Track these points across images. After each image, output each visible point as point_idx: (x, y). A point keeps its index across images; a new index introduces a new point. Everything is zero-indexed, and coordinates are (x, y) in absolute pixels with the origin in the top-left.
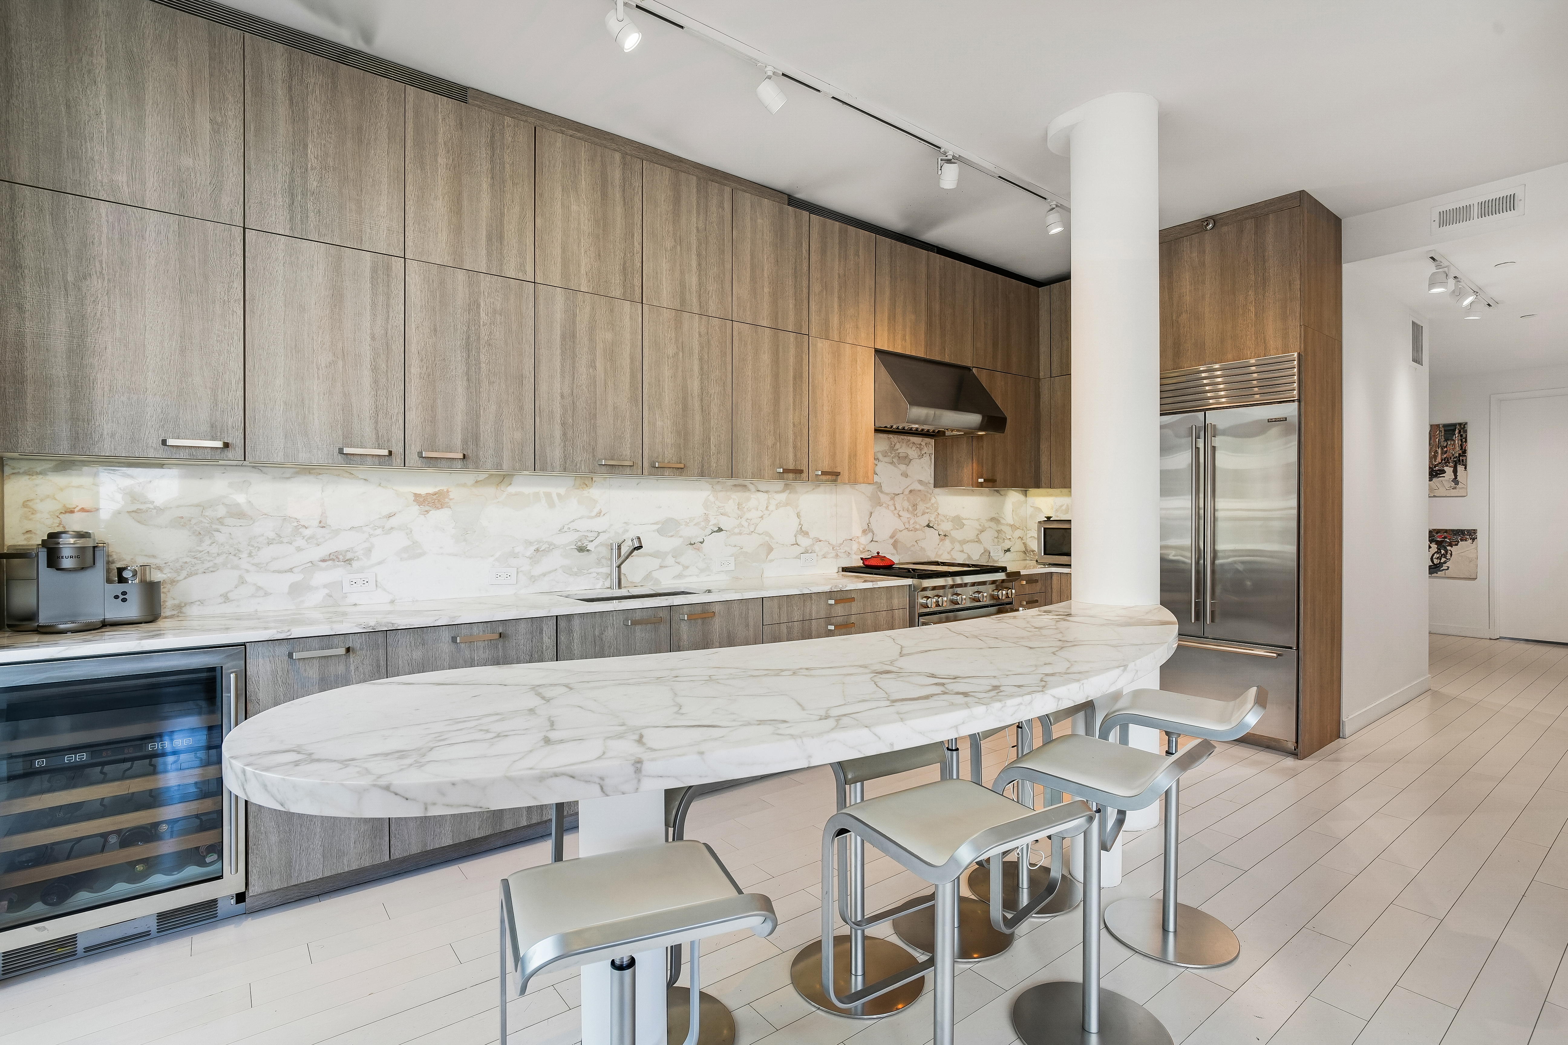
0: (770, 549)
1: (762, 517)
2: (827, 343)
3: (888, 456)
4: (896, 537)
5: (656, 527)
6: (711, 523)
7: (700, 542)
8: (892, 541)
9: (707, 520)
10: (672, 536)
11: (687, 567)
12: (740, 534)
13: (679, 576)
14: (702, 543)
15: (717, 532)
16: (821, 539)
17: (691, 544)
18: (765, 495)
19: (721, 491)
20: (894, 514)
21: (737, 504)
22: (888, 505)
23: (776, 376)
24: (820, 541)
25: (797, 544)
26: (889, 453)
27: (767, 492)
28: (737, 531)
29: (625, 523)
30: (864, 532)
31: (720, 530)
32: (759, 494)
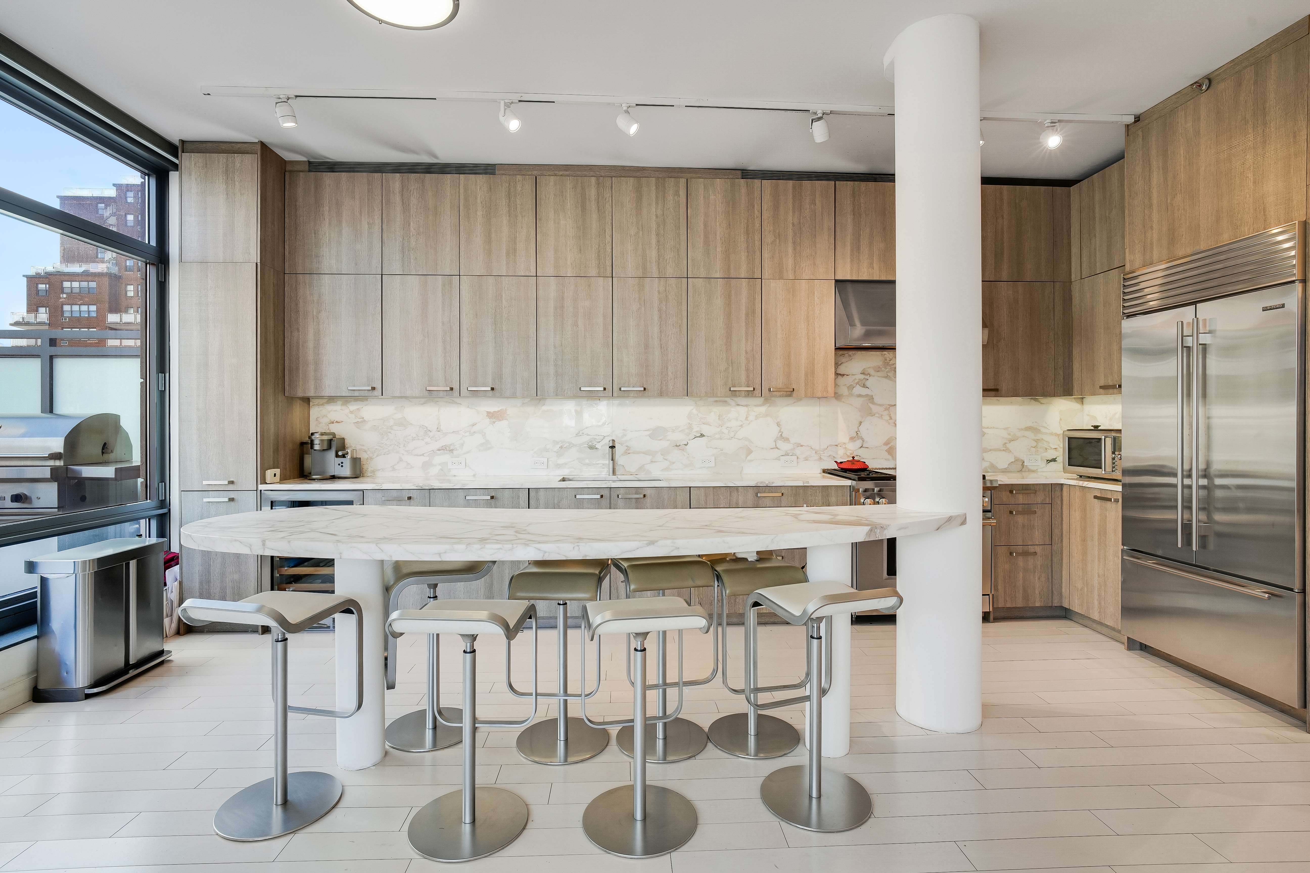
0: (749, 452)
1: (741, 426)
2: (780, 283)
3: (882, 371)
4: (892, 444)
5: (648, 433)
6: (694, 430)
7: (685, 445)
8: (887, 448)
9: (690, 427)
10: (660, 440)
11: (673, 463)
12: (721, 439)
13: (667, 469)
14: (686, 445)
15: (699, 437)
16: (802, 444)
17: (676, 446)
18: (745, 409)
19: (703, 406)
20: (889, 423)
21: (718, 416)
22: (882, 415)
23: (728, 315)
24: (802, 446)
25: (777, 448)
26: (883, 369)
27: (746, 406)
28: (718, 436)
29: (624, 430)
30: (852, 439)
31: (702, 435)
32: (739, 408)
